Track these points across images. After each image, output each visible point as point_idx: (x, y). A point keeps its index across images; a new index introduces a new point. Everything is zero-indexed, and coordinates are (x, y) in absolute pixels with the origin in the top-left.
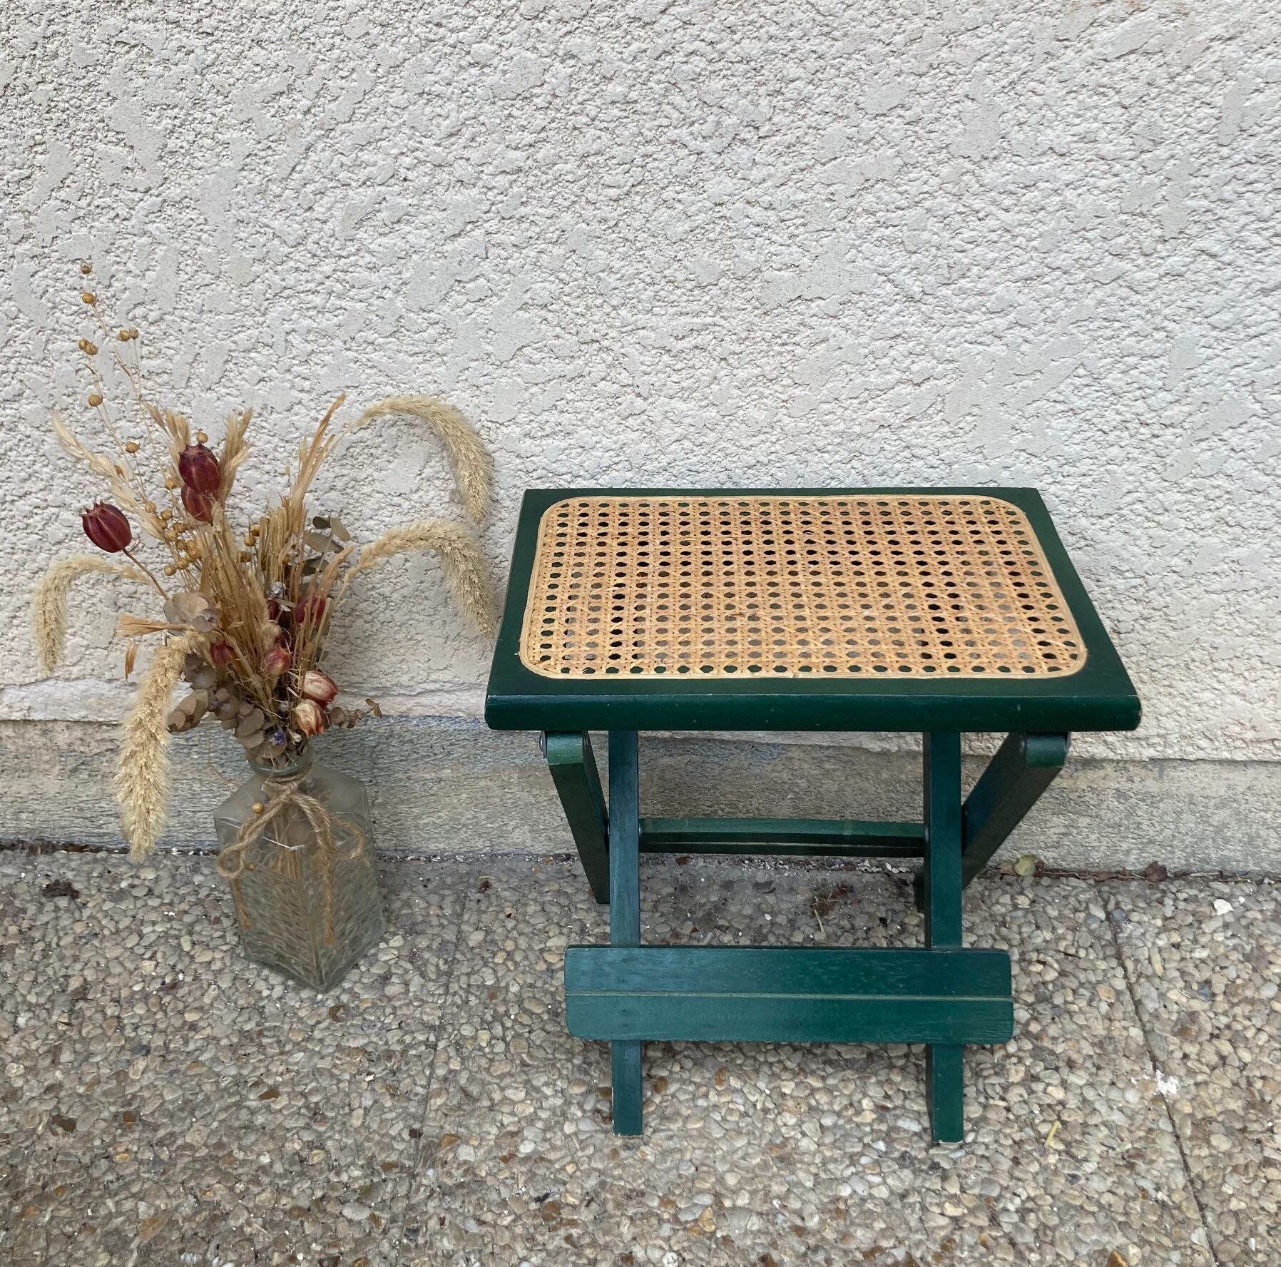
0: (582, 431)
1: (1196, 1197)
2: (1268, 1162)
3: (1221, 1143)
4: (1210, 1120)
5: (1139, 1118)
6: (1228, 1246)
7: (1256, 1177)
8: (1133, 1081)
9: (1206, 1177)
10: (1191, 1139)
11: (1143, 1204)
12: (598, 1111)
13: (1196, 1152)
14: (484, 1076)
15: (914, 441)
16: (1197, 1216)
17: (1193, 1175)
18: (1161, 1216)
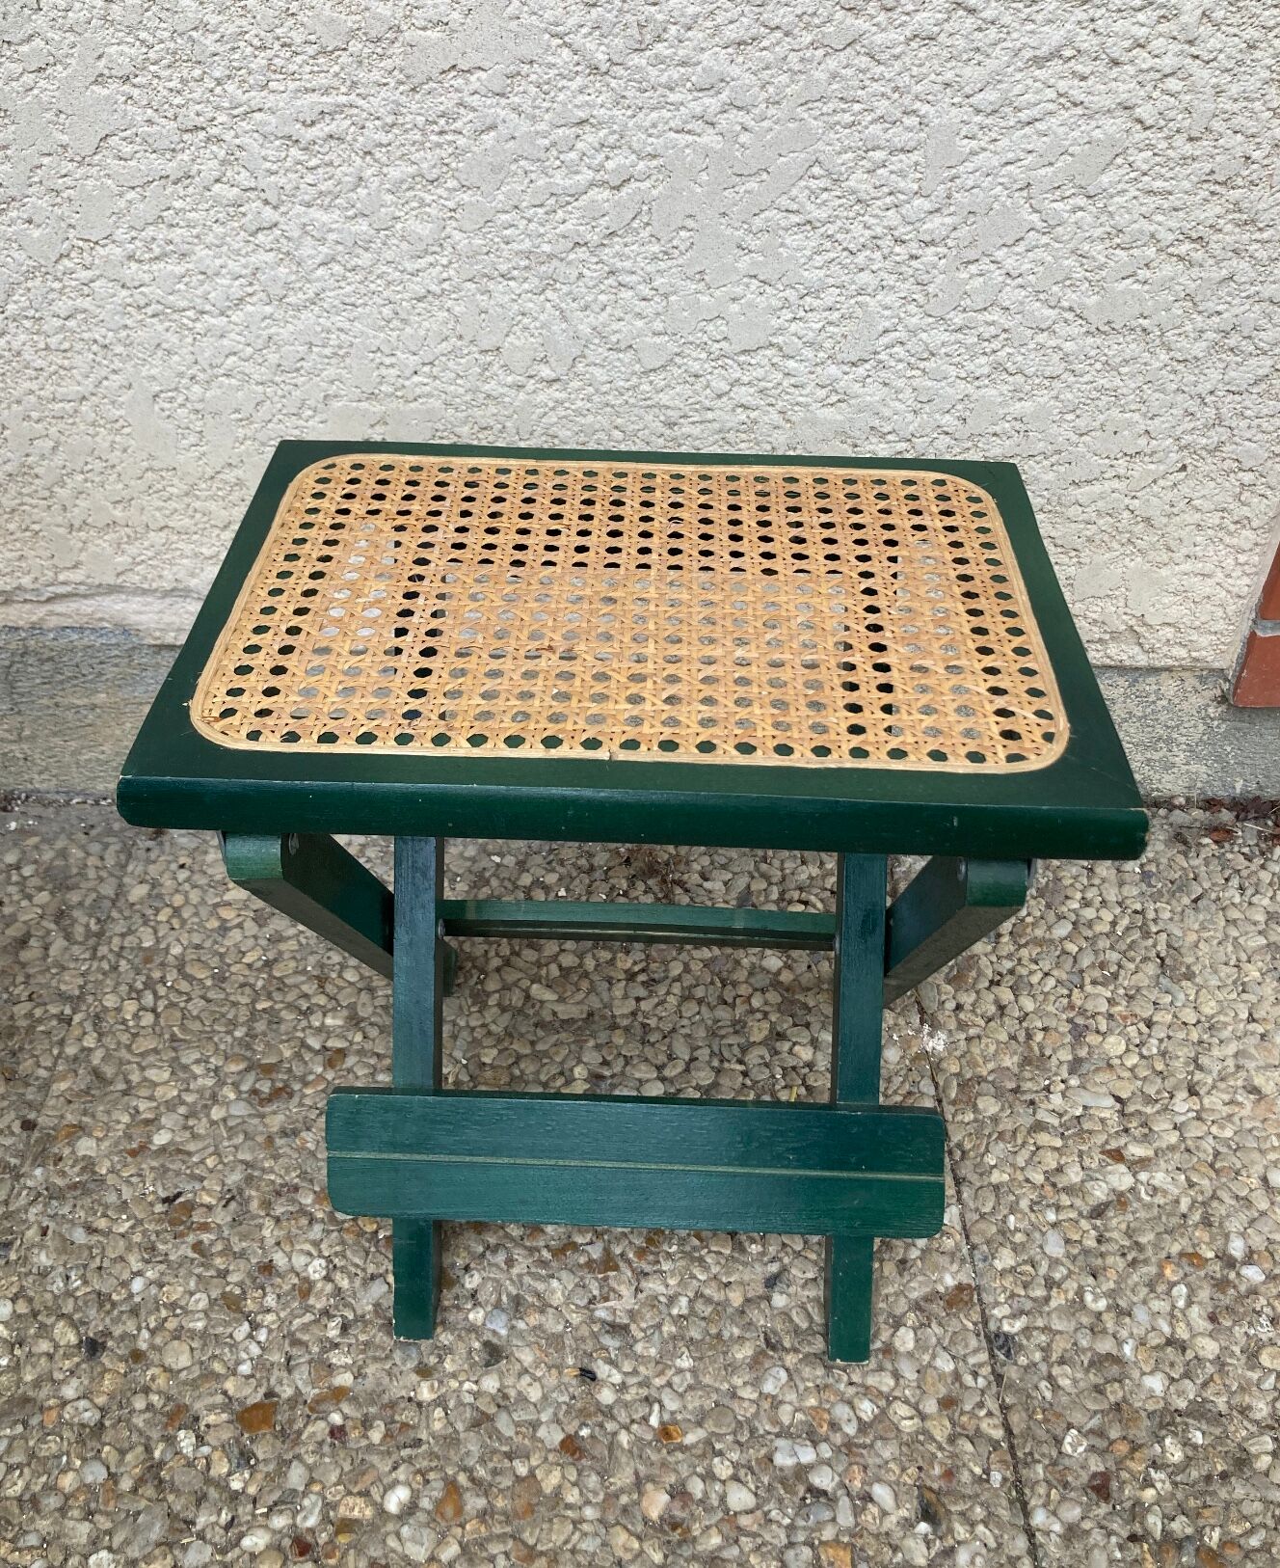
0: (201, 252)
1: (953, 1171)
2: (1039, 1127)
3: (989, 1106)
4: (980, 1080)
5: (898, 1081)
6: (982, 1225)
7: (1024, 1144)
8: (895, 1037)
9: (968, 1146)
10: (954, 1103)
12: (254, 1092)
13: (959, 1118)
14: (124, 1054)
15: (619, 265)
16: (953, 1191)
17: (952, 1144)
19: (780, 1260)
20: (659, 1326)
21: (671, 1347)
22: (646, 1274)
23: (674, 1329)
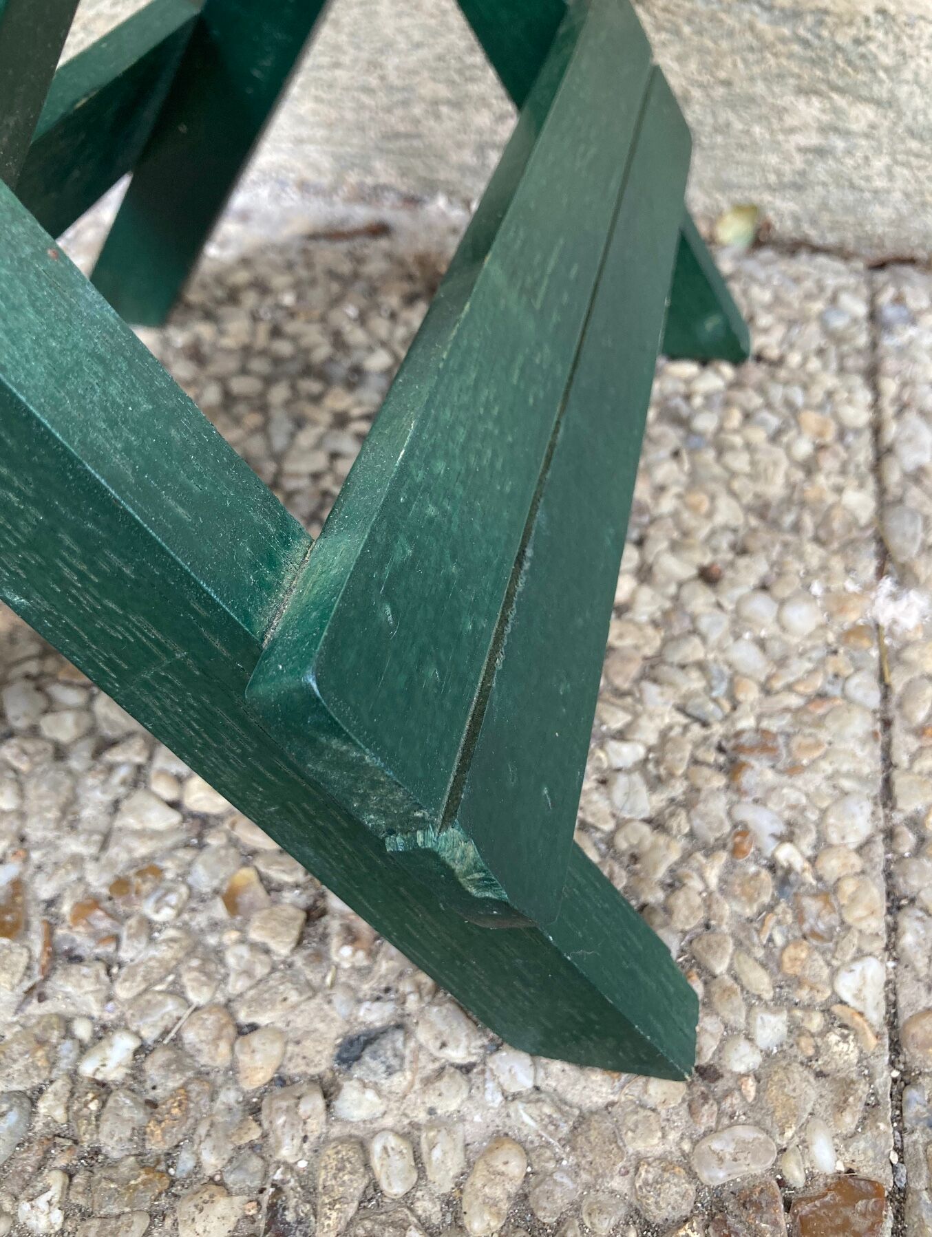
1: (889, 875)
5: (799, 667)
8: (817, 588)
11: (730, 868)
13: (927, 761)
16: (877, 924)
17: (898, 817)
18: (770, 908)
19: (402, 1001)
20: (32, 1098)
21: (31, 1158)
22: (74, 958)
23: (60, 1114)
